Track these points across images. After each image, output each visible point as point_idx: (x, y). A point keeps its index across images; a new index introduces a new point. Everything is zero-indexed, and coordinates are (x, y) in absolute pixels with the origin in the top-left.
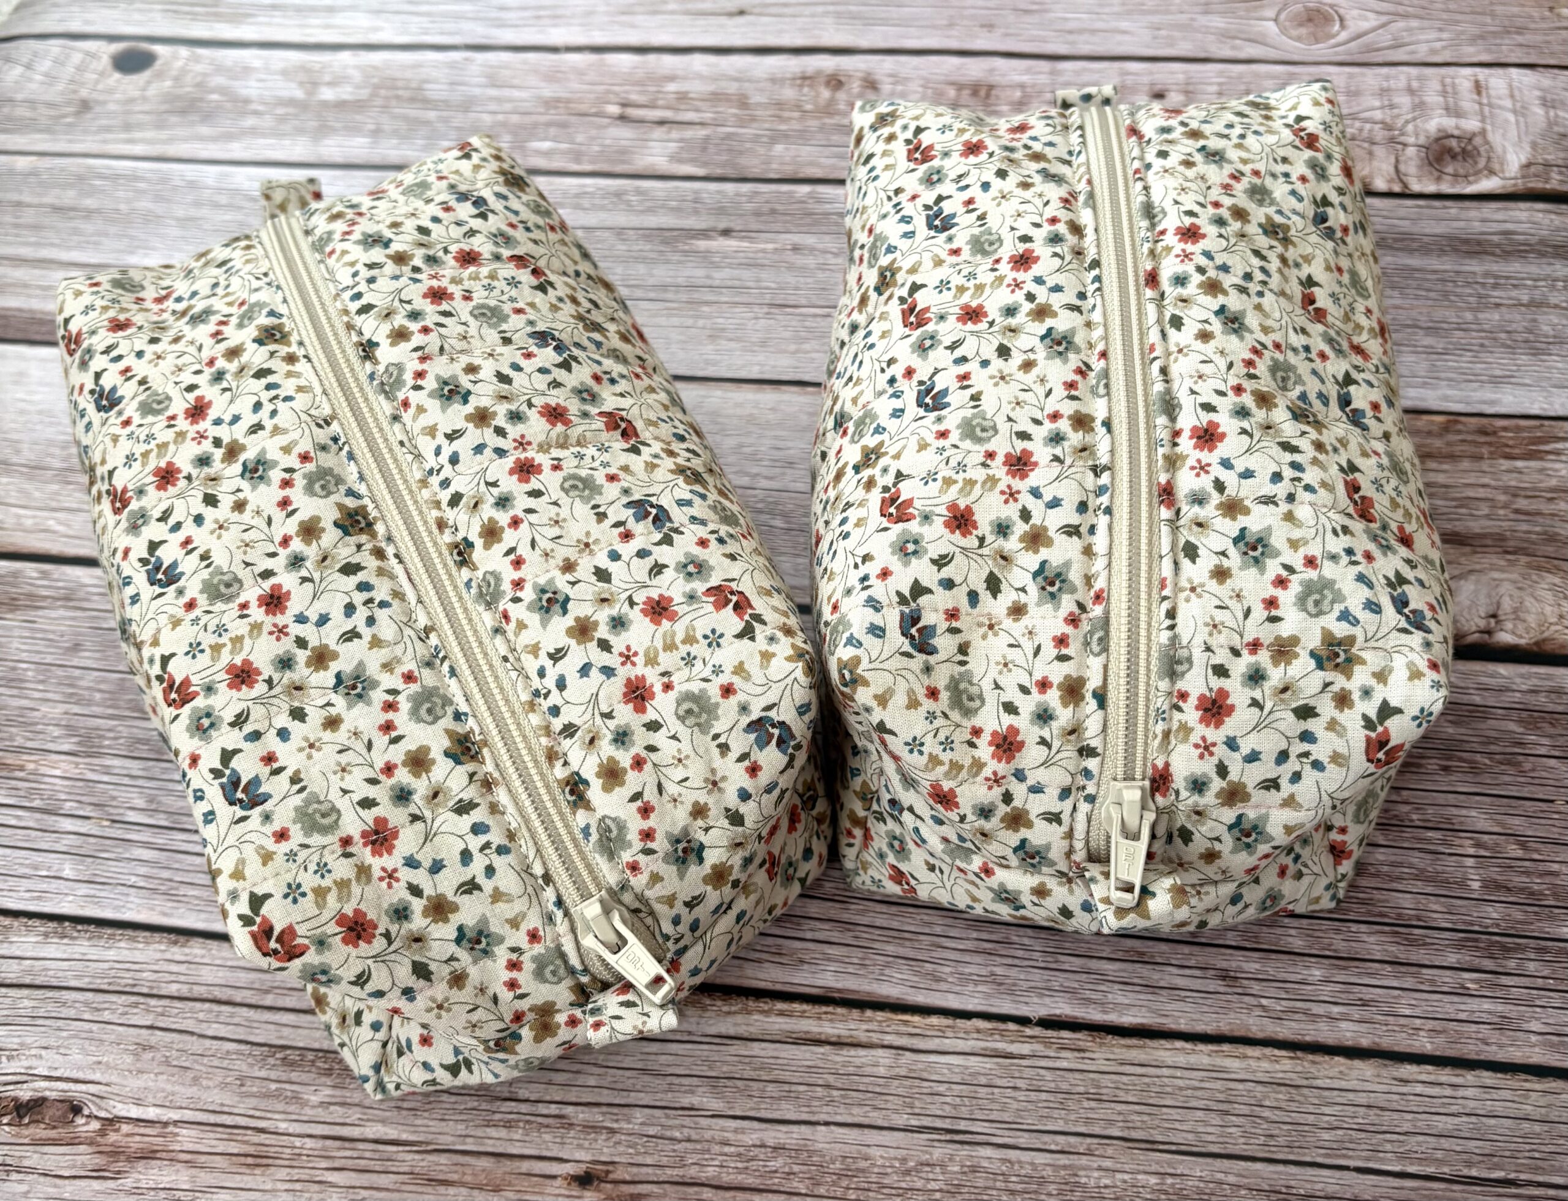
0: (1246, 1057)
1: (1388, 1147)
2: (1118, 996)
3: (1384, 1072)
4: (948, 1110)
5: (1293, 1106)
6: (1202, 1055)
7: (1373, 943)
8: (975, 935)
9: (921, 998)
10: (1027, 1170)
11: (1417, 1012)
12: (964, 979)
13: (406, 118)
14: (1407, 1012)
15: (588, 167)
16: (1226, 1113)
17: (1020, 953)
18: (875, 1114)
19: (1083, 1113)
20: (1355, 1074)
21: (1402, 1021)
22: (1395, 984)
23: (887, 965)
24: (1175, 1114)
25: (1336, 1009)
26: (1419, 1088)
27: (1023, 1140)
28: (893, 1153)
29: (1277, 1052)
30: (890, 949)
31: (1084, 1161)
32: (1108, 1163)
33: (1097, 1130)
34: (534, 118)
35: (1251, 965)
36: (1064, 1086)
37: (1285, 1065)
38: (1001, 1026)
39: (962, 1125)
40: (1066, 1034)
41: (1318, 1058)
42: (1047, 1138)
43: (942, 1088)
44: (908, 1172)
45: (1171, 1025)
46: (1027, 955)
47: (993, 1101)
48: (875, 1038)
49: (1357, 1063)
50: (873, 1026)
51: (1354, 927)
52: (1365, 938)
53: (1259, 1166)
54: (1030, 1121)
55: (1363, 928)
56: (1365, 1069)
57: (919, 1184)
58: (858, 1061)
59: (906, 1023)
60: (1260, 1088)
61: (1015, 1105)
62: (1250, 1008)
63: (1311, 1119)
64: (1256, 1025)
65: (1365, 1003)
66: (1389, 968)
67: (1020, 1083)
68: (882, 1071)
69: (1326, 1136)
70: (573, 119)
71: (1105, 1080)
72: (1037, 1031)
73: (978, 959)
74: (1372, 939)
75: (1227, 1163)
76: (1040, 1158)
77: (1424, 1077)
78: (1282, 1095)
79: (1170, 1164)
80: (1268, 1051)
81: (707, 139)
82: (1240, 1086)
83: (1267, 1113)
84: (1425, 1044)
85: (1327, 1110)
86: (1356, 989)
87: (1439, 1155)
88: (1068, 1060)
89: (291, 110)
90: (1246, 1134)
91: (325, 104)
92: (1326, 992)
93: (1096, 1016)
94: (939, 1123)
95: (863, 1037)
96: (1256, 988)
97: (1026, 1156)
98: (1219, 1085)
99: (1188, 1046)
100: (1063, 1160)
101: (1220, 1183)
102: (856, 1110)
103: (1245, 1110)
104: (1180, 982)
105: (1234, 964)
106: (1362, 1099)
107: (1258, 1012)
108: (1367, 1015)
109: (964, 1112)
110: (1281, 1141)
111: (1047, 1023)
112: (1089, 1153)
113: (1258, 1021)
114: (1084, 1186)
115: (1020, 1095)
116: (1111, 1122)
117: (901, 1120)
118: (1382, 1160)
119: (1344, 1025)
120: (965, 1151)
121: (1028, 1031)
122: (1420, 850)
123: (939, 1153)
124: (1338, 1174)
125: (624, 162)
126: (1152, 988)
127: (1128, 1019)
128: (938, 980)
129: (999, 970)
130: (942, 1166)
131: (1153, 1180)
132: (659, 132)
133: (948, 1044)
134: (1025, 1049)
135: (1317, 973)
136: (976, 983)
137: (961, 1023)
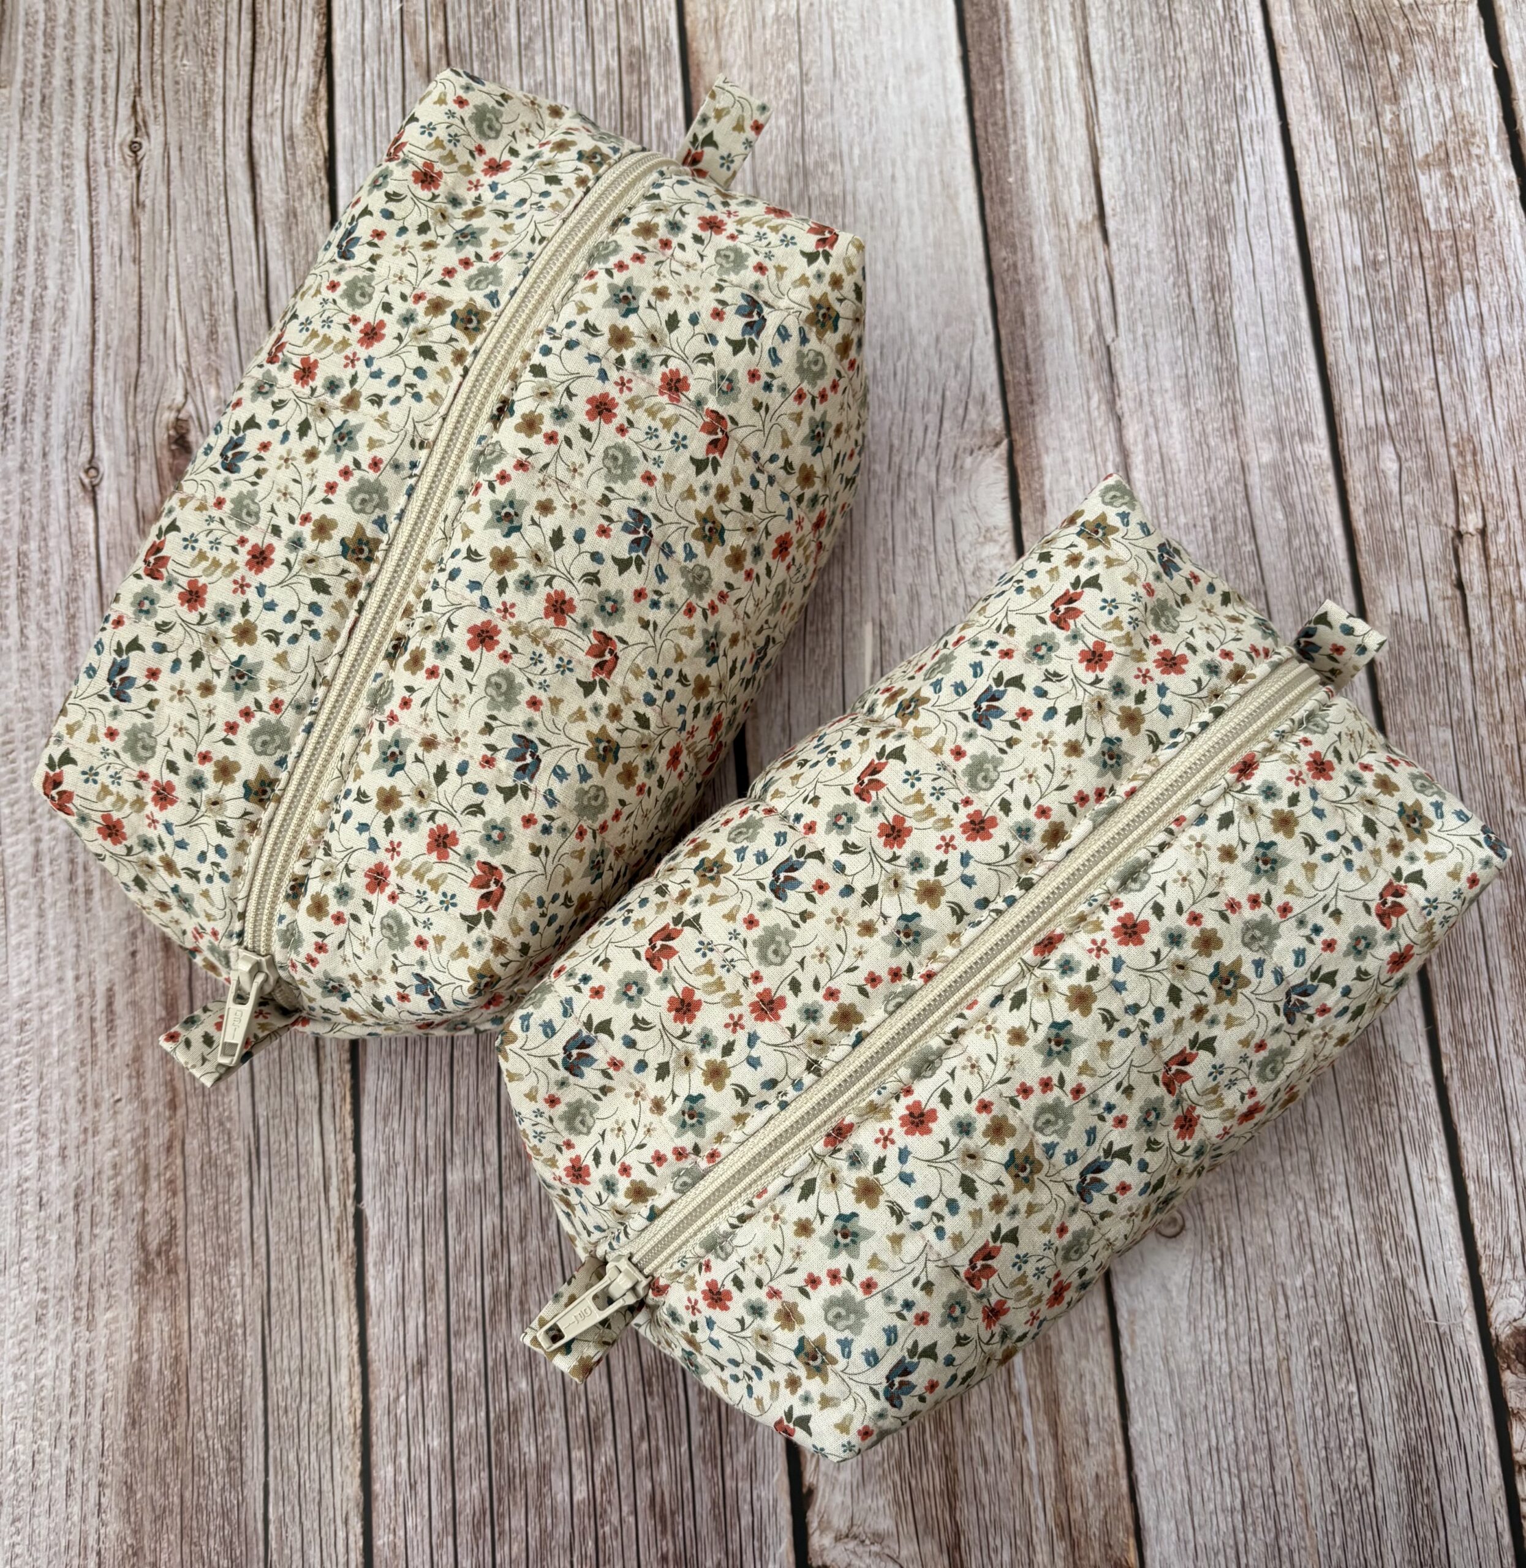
0: (351, 1386)
1: (288, 1509)
2: (391, 1274)
3: (352, 1504)
4: (275, 1147)
5: (313, 1428)
6: (348, 1350)
7: (471, 1492)
8: (431, 1143)
9: (367, 1108)
10: (235, 1218)
11: (411, 1533)
12: (389, 1142)
13: (1405, 287)
14: (409, 1524)
15: (1360, 524)
16: (301, 1373)
17: (419, 1185)
18: (263, 1088)
19: (286, 1256)
20: (348, 1479)
21: (401, 1520)
22: (435, 1512)
23: (393, 1074)
24: (295, 1330)
25: (403, 1461)
26: (341, 1534)
27: (259, 1211)
28: (235, 1108)
29: (359, 1412)
30: (408, 1074)
31: (248, 1261)
32: (248, 1280)
33: (273, 1270)
34: (1436, 436)
35: (435, 1385)
36: (307, 1238)
37: (348, 1419)
38: (351, 1179)
39: (264, 1160)
40: (351, 1234)
41: (358, 1447)
42: (262, 1229)
43: (292, 1138)
44: (221, 1124)
45: (372, 1321)
46: (418, 1191)
47: (287, 1181)
48: (327, 1076)
49: (357, 1481)
50: (337, 1073)
51: (485, 1475)
52: (475, 1485)
53: (260, 1403)
54: (275, 1214)
55: (485, 1483)
56: (353, 1488)
57: (214, 1134)
58: (305, 1066)
59: (344, 1099)
60: (325, 1399)
61: (286, 1200)
62: (396, 1387)
63: (304, 1444)
64: (380, 1395)
65: (413, 1486)
66: (449, 1506)
67: (304, 1202)
68: (299, 1087)
69: (292, 1456)
70: (1445, 481)
71: (316, 1271)
72: (351, 1210)
73: (409, 1149)
74: (475, 1491)
75: (259, 1376)
76: (245, 1226)
77: (352, 1538)
78: (322, 1418)
79: (253, 1330)
80: (359, 1405)
81: (1443, 646)
82: (325, 1382)
83: (305, 1406)
84: (381, 1540)
85: (313, 1456)
86: (425, 1478)
87: (287, 1551)
88: (329, 1239)
89: (1392, 152)
90: (285, 1391)
91: (1411, 186)
92: (419, 1452)
93: (371, 1257)
94: (263, 1141)
95: (326, 1066)
96: (414, 1391)
97: (245, 1214)
98: (324, 1365)
99: (355, 1337)
100: (246, 1244)
101: (243, 1372)
102: (264, 1073)
103: (306, 1389)
104: (411, 1326)
105: (434, 1370)
106: (326, 1486)
107: (393, 1394)
108: (402, 1488)
109: (275, 1160)
110: (283, 1420)
111: (359, 1219)
112: (254, 1265)
113: (384, 1394)
114: (228, 1264)
115: (294, 1203)
116: (281, 1279)
117: (261, 1111)
118: (276, 1504)
119: (390, 1468)
120: (243, 1165)
121: (350, 1202)
122: (572, 1534)
123: (240, 1145)
124: (261, 1467)
125: (1379, 562)
126: (402, 1302)
127: (371, 1284)
128: (385, 1119)
129: (401, 1169)
130: (230, 1150)
131: (239, 1318)
132: (1441, 587)
133: (330, 1137)
134: (334, 1201)
135: (435, 1443)
136: (387, 1152)
137: (349, 1145)
